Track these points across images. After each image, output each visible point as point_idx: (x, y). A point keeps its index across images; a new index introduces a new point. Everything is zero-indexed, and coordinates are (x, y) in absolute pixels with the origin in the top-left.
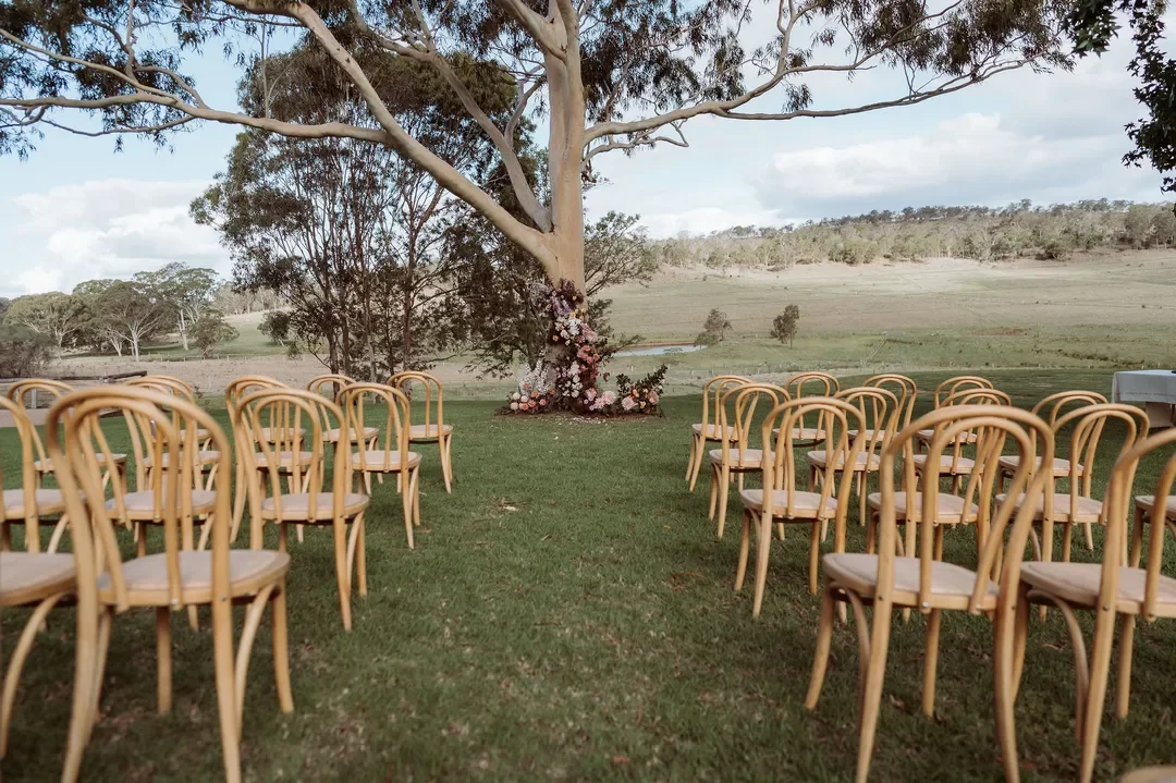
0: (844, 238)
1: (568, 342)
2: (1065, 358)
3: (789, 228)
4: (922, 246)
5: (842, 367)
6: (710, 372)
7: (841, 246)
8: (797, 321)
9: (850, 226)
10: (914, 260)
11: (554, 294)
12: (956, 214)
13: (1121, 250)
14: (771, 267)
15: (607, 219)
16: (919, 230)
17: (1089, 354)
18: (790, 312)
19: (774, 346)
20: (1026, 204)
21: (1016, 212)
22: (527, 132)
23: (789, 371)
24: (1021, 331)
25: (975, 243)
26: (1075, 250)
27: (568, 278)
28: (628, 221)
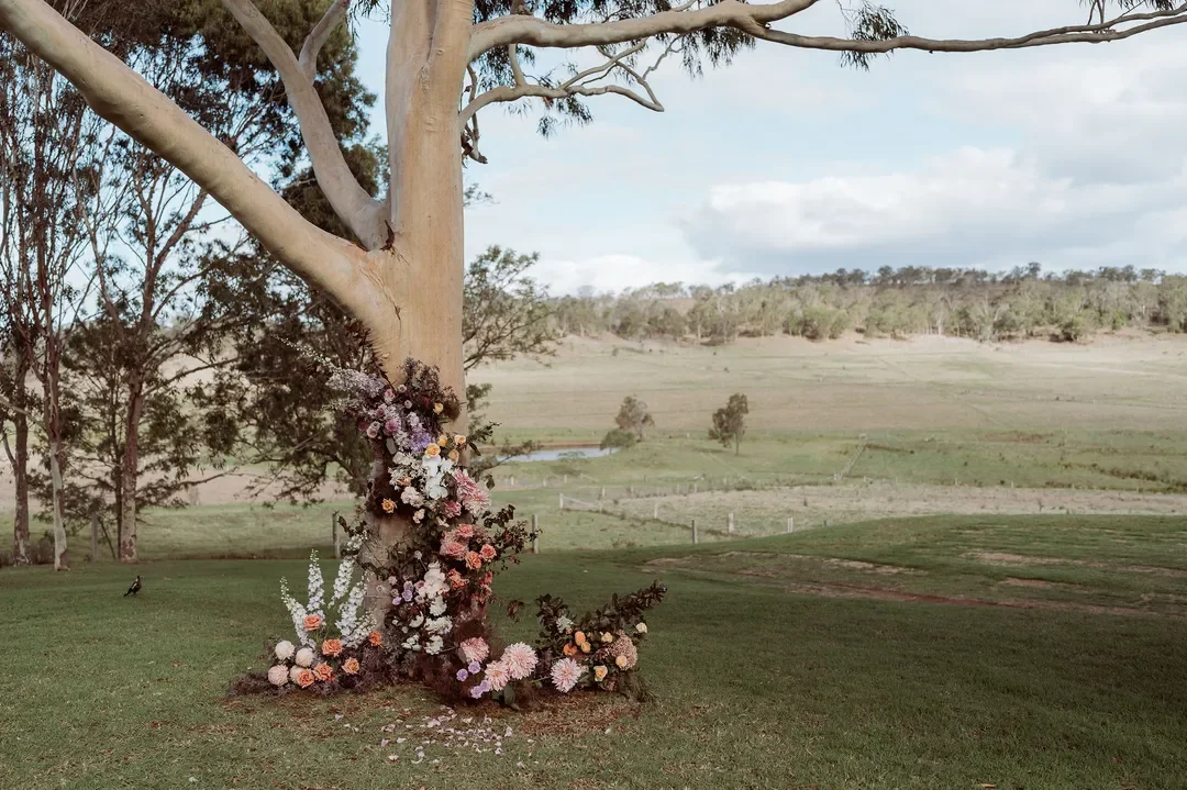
0: (803, 303)
1: (420, 515)
2: (1102, 476)
3: (728, 287)
4: (905, 318)
5: (810, 484)
6: (629, 490)
7: (799, 314)
8: (745, 417)
9: (809, 288)
10: (895, 337)
11: (389, 398)
12: (947, 278)
13: (1155, 333)
14: (706, 340)
15: (487, 258)
16: (898, 299)
17: (1132, 471)
18: (735, 403)
19: (714, 451)
20: (1034, 269)
21: (1023, 279)
22: (360, 105)
23: (739, 489)
24: (1040, 437)
25: (973, 317)
26: (1099, 331)
27: (424, 358)
28: (520, 261)
